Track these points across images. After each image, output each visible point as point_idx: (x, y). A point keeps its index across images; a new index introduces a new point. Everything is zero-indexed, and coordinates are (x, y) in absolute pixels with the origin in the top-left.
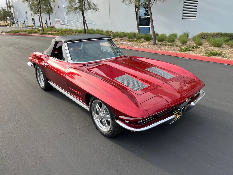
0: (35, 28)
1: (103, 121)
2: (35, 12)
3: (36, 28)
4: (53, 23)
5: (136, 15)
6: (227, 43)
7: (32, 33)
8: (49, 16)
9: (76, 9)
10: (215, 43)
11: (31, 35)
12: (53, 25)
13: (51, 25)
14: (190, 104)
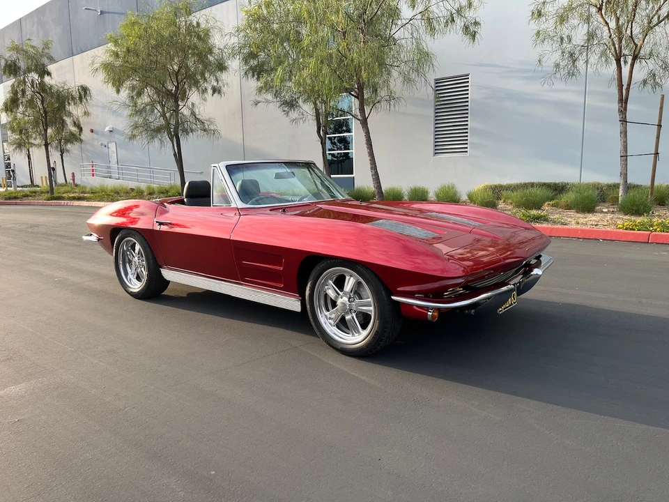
0: (15, 189)
1: (348, 317)
2: (19, 145)
3: (18, 189)
4: (73, 174)
5: (322, 143)
6: (551, 203)
7: (16, 198)
8: (62, 156)
9: (158, 130)
10: (527, 200)
11: (16, 204)
12: (74, 180)
13: (66, 181)
14: (532, 273)
